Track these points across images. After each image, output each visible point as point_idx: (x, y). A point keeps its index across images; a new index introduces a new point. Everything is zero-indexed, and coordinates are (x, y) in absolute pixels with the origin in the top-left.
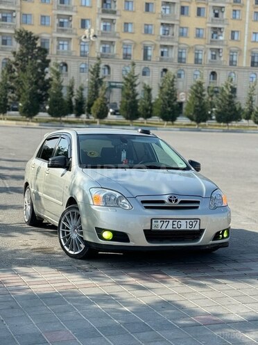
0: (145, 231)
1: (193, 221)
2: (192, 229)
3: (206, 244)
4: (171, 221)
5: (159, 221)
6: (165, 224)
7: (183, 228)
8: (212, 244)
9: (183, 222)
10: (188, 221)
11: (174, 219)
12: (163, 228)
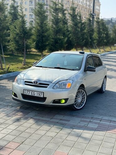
0: (21, 94)
1: (40, 93)
2: (40, 96)
3: (48, 104)
4: (31, 91)
5: (26, 91)
6: (29, 92)
7: (36, 95)
8: (52, 105)
9: (36, 93)
10: (38, 93)
11: (32, 91)
12: (28, 94)
